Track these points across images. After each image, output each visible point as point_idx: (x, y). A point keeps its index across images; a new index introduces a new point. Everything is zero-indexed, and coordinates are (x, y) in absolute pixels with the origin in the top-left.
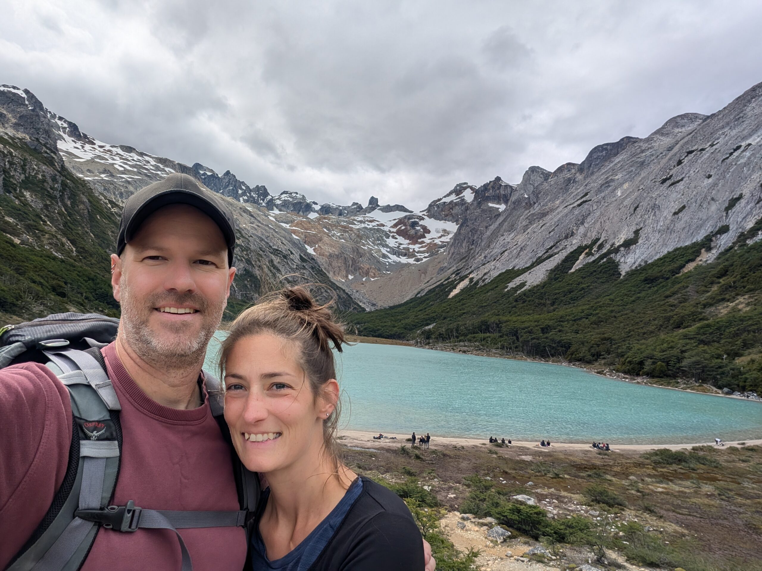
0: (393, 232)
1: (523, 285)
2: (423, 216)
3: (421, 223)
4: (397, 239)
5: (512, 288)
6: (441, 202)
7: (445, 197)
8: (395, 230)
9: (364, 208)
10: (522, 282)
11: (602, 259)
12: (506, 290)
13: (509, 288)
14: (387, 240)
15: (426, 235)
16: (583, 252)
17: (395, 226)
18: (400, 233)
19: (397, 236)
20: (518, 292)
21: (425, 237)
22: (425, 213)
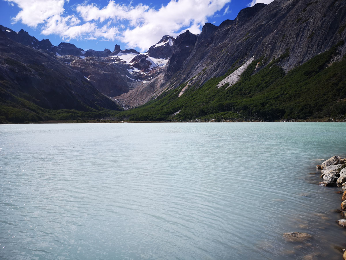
0: (131, 66)
1: (227, 84)
2: (147, 55)
3: (146, 59)
4: (134, 69)
5: (221, 87)
6: (155, 47)
7: (158, 43)
8: (131, 64)
9: (112, 51)
10: (226, 83)
11: (270, 66)
12: (218, 88)
13: (220, 87)
14: (128, 70)
15: (149, 66)
16: (257, 64)
17: (132, 62)
18: (135, 66)
19: (134, 68)
20: (226, 88)
21: (149, 67)
22: (147, 53)
